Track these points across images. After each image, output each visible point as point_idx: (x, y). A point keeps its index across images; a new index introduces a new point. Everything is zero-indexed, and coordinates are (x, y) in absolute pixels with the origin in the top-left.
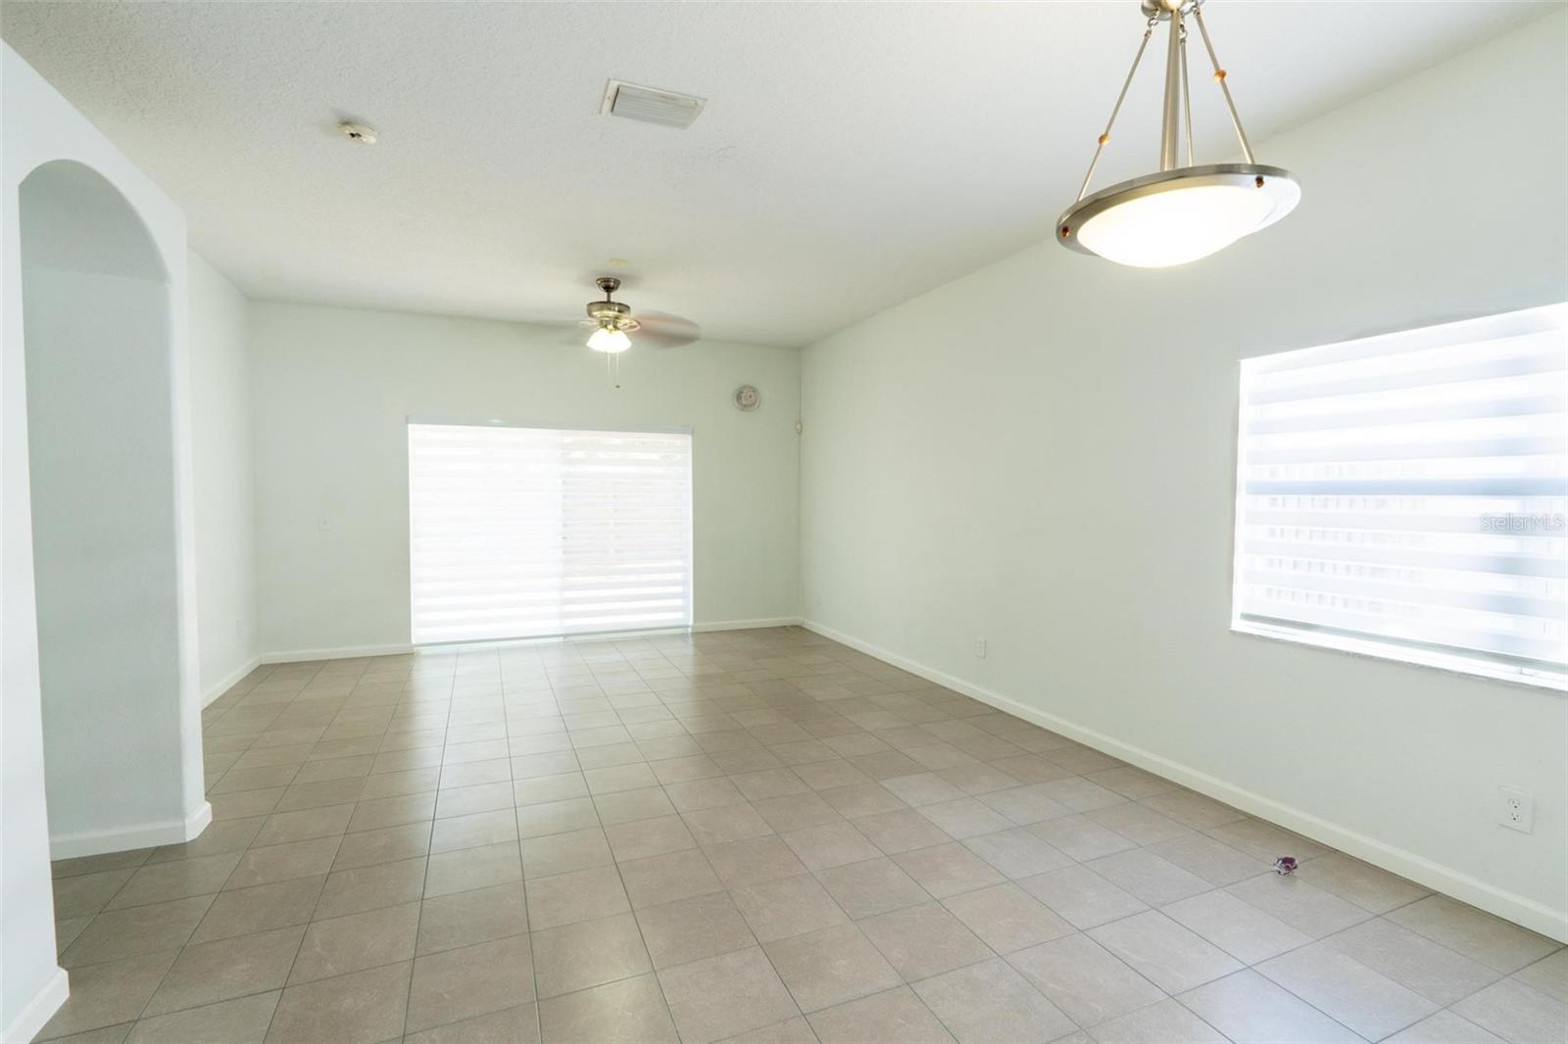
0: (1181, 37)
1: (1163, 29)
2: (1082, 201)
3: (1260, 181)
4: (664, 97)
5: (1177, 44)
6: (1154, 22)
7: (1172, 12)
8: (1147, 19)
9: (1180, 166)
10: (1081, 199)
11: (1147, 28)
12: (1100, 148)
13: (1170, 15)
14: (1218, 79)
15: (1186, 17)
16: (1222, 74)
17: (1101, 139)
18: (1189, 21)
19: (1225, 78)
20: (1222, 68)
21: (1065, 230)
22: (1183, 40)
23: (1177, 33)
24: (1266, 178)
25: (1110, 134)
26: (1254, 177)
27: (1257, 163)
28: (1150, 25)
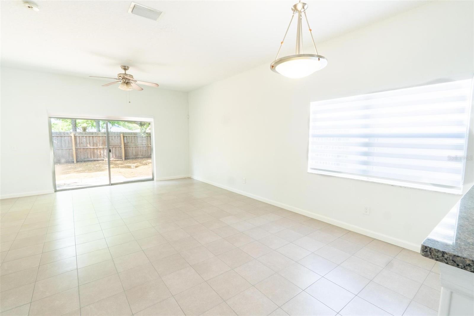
0: (301, 18)
1: (297, 15)
2: (277, 60)
3: (319, 59)
4: (150, 10)
5: (300, 20)
6: (294, 13)
7: (299, 11)
8: (293, 12)
9: (300, 53)
10: (276, 59)
11: (293, 14)
12: (281, 45)
13: (298, 12)
14: (310, 31)
15: (302, 13)
16: (311, 30)
17: (282, 43)
18: (303, 14)
19: (311, 31)
20: (311, 28)
21: (273, 67)
22: (301, 19)
23: (300, 17)
24: (320, 59)
25: (284, 41)
26: (318, 58)
27: (319, 55)
28: (294, 14)
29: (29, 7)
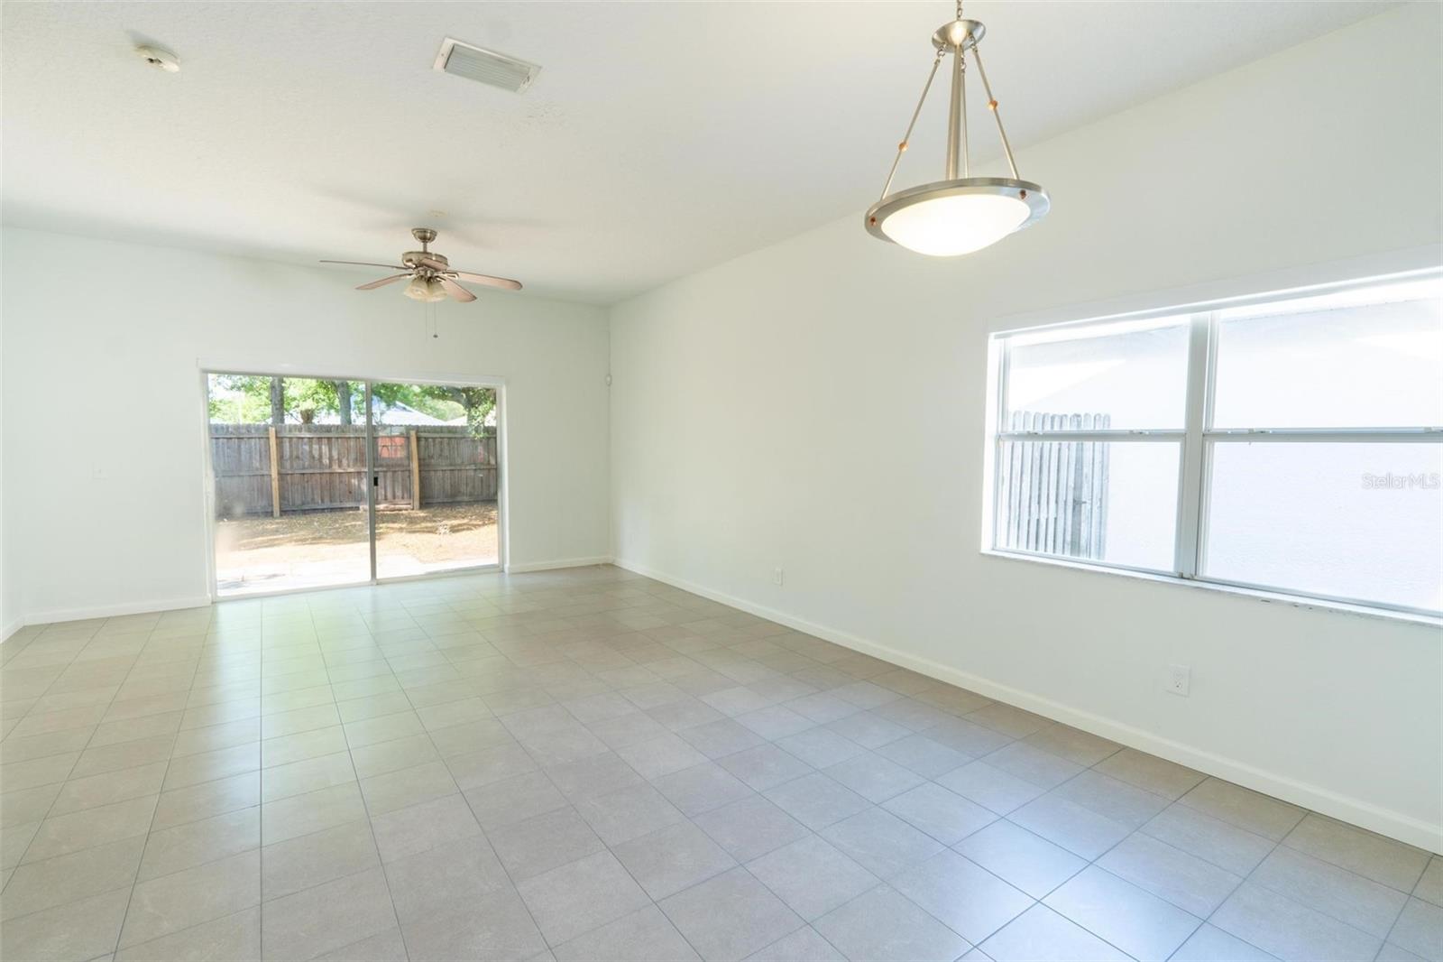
0: (963, 67)
1: (949, 59)
2: (886, 198)
3: (1023, 193)
4: (500, 60)
5: (959, 73)
6: (942, 53)
7: (956, 46)
8: (936, 50)
9: (961, 177)
10: (884, 197)
11: (937, 58)
12: (900, 154)
13: (954, 49)
14: (991, 107)
15: (966, 52)
16: (995, 104)
17: (902, 146)
18: (969, 55)
19: (997, 107)
20: (995, 99)
21: (873, 220)
22: (963, 71)
23: (960, 66)
24: (1027, 192)
25: (908, 142)
26: (1020, 190)
27: (1021, 179)
28: (939, 55)
29: (151, 60)
